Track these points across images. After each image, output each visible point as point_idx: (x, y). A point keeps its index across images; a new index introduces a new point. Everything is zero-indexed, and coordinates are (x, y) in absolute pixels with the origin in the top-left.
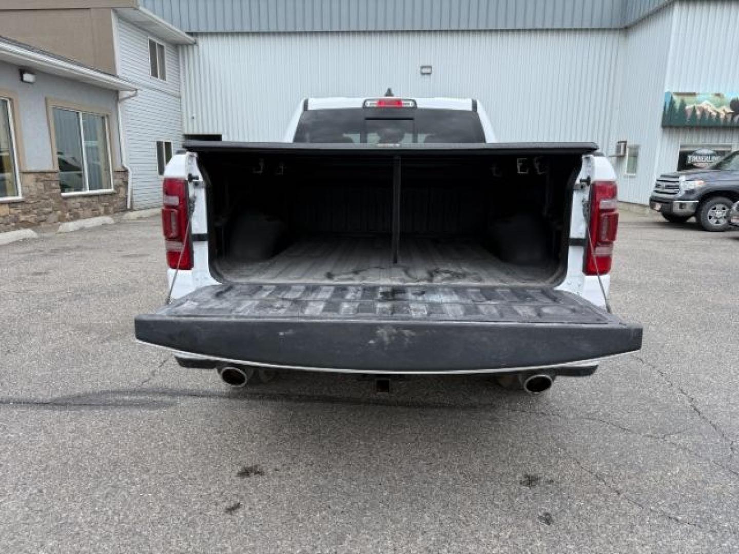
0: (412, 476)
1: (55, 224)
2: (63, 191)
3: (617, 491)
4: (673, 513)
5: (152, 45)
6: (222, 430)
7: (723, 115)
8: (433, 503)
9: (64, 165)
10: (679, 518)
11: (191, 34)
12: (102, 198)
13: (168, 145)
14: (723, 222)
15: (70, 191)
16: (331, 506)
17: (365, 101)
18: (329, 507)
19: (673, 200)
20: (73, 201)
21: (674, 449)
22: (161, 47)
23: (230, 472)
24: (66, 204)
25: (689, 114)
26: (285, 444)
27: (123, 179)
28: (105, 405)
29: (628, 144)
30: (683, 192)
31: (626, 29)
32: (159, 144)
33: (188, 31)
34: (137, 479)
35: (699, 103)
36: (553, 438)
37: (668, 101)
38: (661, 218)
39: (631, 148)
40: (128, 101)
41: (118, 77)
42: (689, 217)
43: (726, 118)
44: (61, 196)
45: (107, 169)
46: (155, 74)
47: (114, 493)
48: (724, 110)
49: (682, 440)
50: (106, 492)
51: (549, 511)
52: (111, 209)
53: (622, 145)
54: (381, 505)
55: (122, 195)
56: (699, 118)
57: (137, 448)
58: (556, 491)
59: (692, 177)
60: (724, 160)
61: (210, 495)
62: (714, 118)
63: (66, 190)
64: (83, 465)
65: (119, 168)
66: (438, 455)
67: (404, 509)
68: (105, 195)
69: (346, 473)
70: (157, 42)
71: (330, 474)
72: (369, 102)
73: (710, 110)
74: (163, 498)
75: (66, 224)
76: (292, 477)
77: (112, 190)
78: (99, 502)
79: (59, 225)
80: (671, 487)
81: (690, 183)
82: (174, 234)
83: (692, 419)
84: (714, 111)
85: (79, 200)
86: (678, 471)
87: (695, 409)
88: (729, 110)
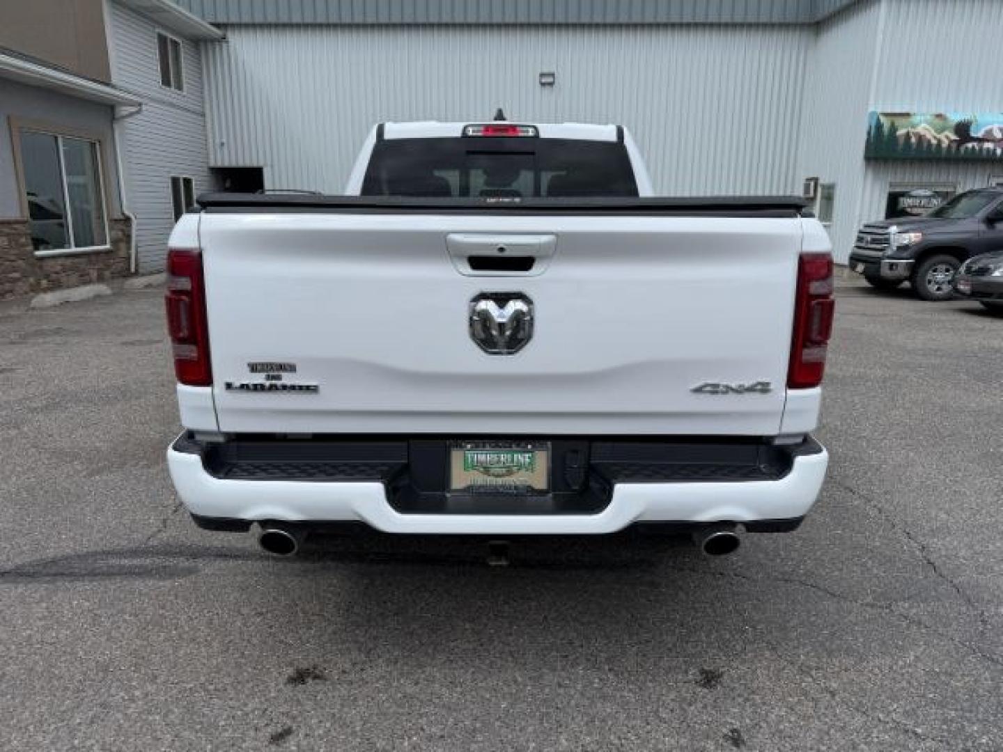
0: (541, 676)
1: (25, 296)
2: (37, 249)
3: (831, 692)
4: (910, 724)
5: (162, 40)
6: (264, 610)
7: (945, 143)
8: (573, 719)
9: (37, 211)
10: (919, 731)
11: (218, 25)
12: (93, 258)
13: (188, 182)
14: (946, 288)
15: (46, 249)
16: (425, 727)
17: (465, 128)
18: (422, 729)
19: (880, 258)
20: (51, 263)
21: (904, 624)
22: (175, 44)
23: (277, 679)
24: (41, 267)
25: (901, 141)
26: (357, 632)
27: (122, 230)
28: (93, 574)
29: (821, 181)
30: (895, 248)
31: (817, 25)
32: (175, 181)
33: (213, 21)
34: (137, 693)
35: (913, 126)
36: (737, 611)
37: (874, 124)
38: (864, 283)
39: (823, 187)
40: (129, 120)
41: (114, 87)
42: (900, 281)
43: (949, 146)
44: (33, 256)
45: (100, 217)
46: (166, 82)
47: (102, 716)
48: (947, 137)
49: (914, 611)
50: (91, 714)
51: (737, 725)
52: (107, 274)
53: (812, 184)
54: (498, 723)
55: (122, 253)
56: (914, 146)
57: (138, 642)
58: (746, 695)
59: (907, 227)
60: (949, 204)
61: (247, 714)
62: (934, 147)
63: (41, 247)
64: (57, 672)
65: (118, 215)
66: (577, 643)
67: (530, 729)
68: (98, 253)
69: (445, 674)
70: (170, 36)
71: (423, 676)
72: (471, 129)
73: (929, 136)
74: (177, 722)
75: (42, 296)
76: (367, 683)
77: (108, 246)
78: (80, 730)
79: (33, 297)
80: (904, 684)
81: (904, 236)
82: (184, 333)
83: (926, 577)
84: (935, 137)
85: (60, 261)
86: (912, 658)
87: (929, 563)
88: (953, 137)
